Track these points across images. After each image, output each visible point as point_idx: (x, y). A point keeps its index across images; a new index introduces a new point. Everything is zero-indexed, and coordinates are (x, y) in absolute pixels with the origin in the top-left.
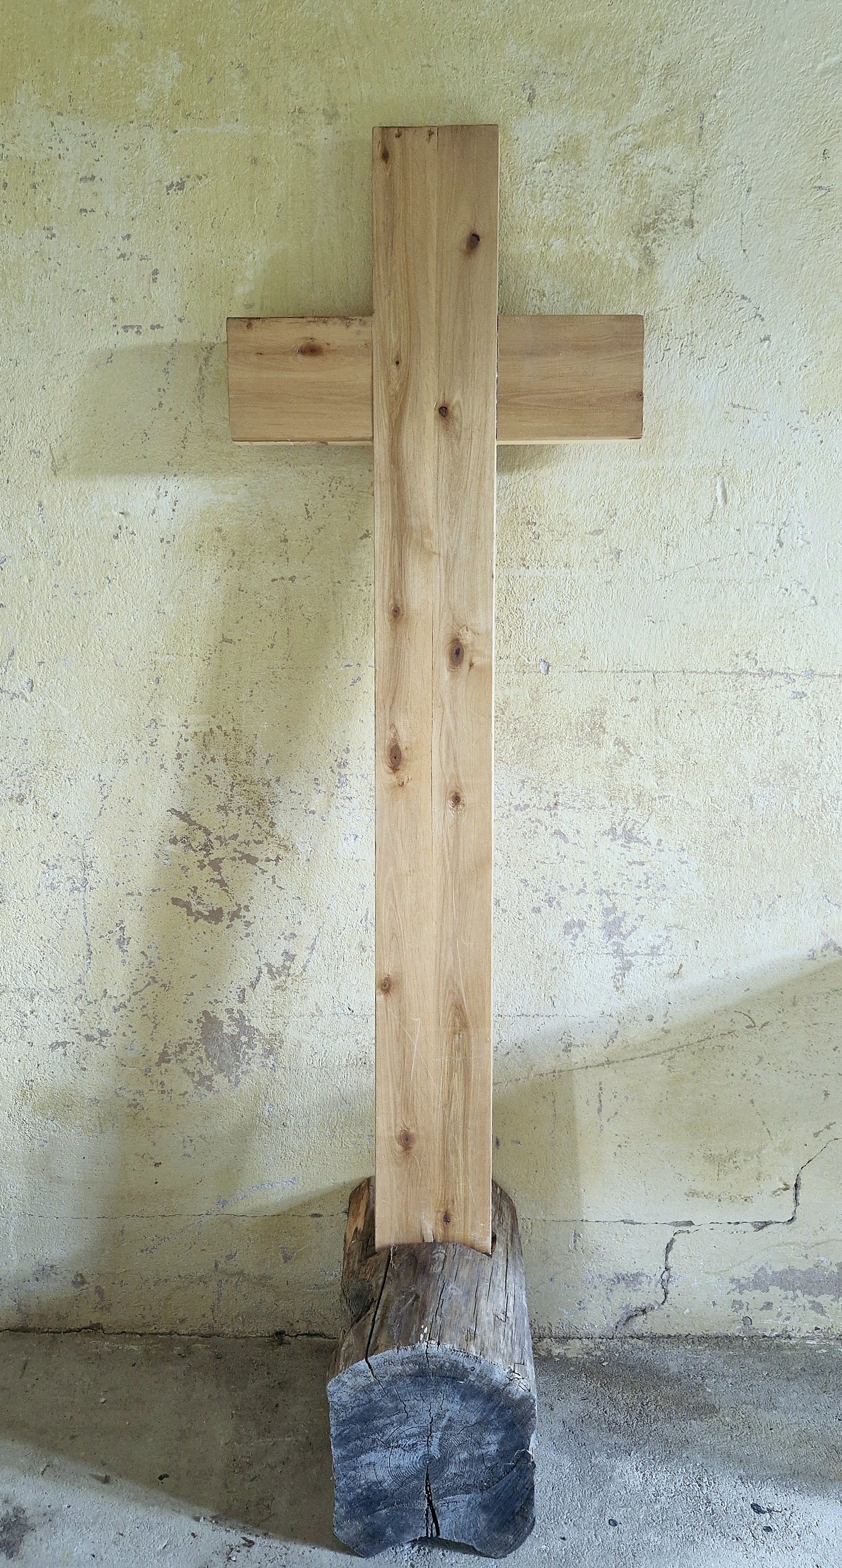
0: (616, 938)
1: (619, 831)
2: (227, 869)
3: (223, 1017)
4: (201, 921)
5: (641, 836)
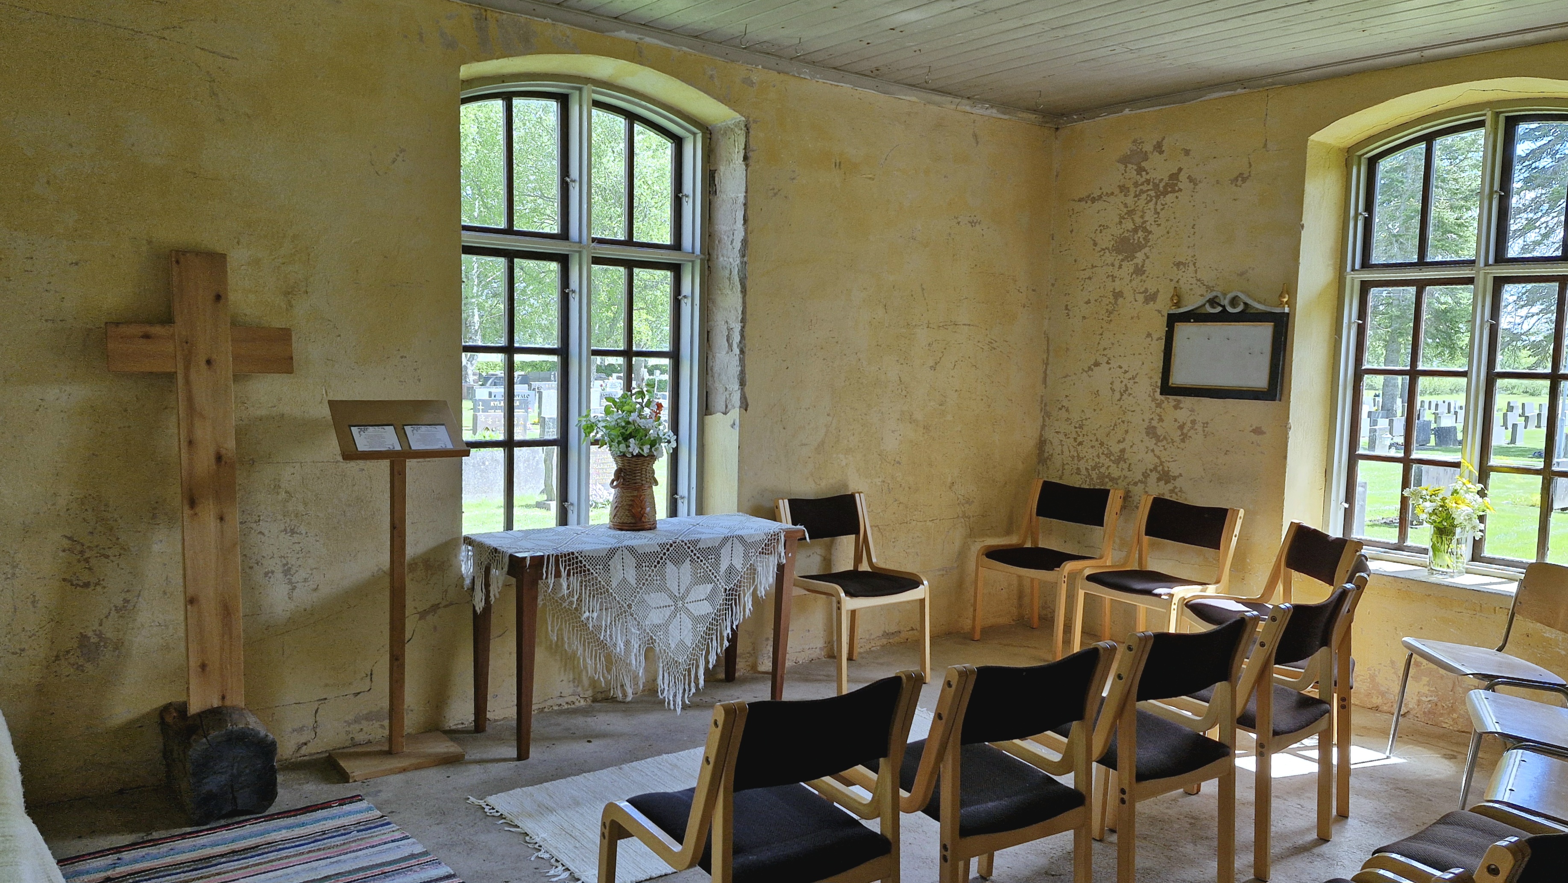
0: (288, 577)
1: (288, 530)
2: (93, 561)
3: (90, 634)
4: (78, 588)
5: (298, 531)
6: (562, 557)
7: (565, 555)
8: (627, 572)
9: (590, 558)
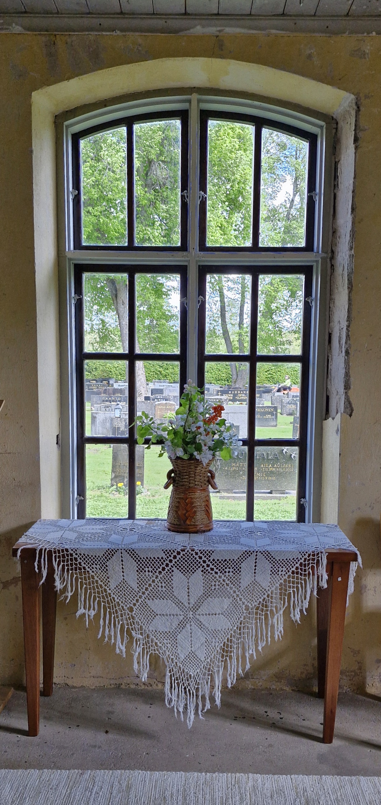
6: (55, 552)
7: (59, 551)
8: (128, 575)
9: (85, 557)
